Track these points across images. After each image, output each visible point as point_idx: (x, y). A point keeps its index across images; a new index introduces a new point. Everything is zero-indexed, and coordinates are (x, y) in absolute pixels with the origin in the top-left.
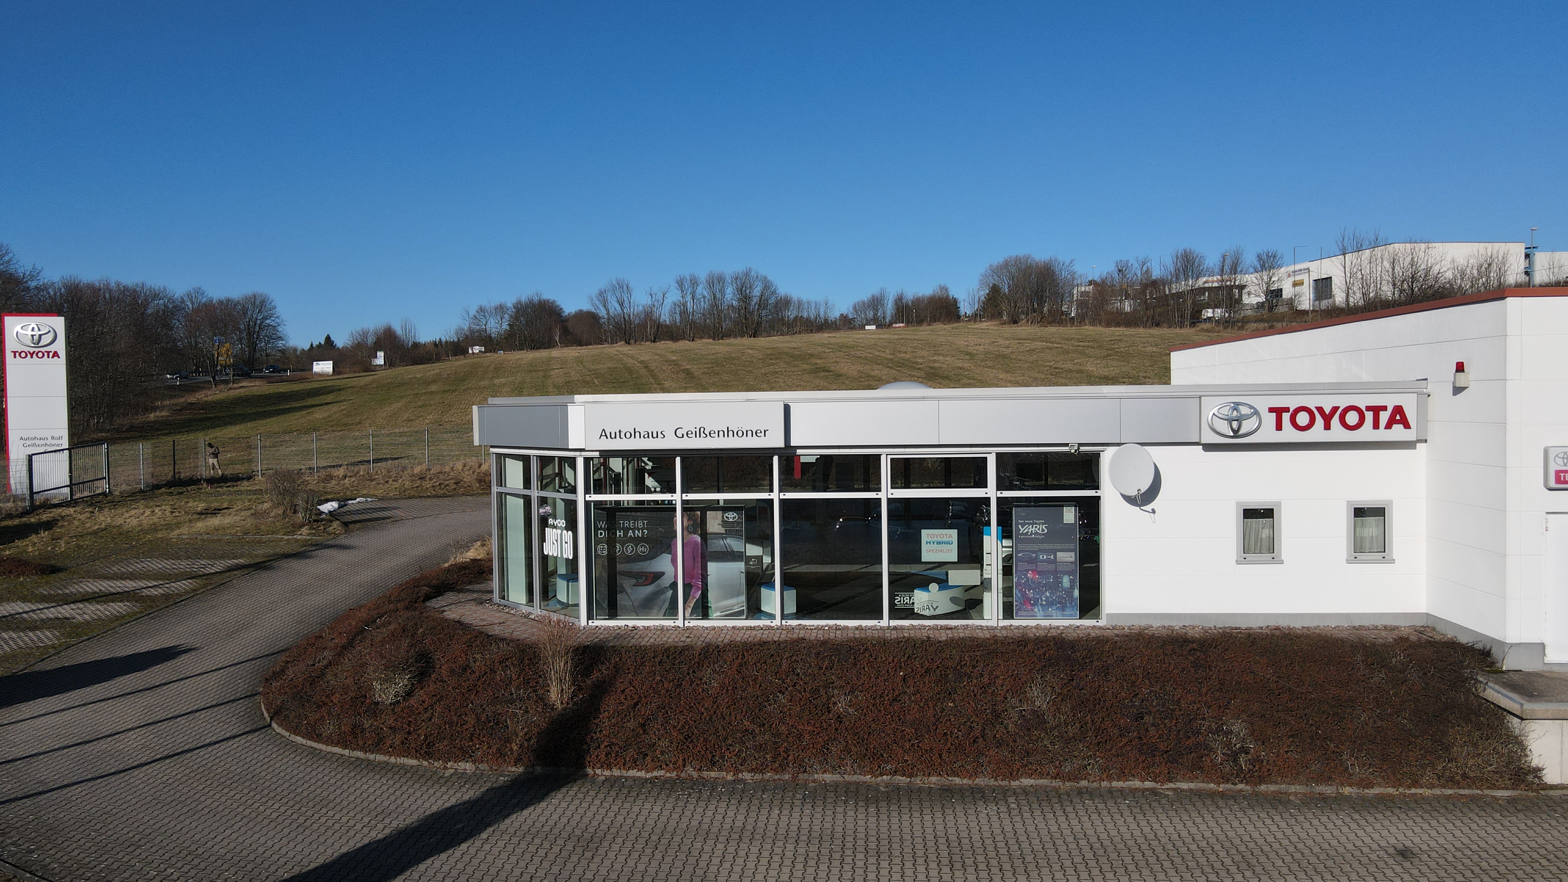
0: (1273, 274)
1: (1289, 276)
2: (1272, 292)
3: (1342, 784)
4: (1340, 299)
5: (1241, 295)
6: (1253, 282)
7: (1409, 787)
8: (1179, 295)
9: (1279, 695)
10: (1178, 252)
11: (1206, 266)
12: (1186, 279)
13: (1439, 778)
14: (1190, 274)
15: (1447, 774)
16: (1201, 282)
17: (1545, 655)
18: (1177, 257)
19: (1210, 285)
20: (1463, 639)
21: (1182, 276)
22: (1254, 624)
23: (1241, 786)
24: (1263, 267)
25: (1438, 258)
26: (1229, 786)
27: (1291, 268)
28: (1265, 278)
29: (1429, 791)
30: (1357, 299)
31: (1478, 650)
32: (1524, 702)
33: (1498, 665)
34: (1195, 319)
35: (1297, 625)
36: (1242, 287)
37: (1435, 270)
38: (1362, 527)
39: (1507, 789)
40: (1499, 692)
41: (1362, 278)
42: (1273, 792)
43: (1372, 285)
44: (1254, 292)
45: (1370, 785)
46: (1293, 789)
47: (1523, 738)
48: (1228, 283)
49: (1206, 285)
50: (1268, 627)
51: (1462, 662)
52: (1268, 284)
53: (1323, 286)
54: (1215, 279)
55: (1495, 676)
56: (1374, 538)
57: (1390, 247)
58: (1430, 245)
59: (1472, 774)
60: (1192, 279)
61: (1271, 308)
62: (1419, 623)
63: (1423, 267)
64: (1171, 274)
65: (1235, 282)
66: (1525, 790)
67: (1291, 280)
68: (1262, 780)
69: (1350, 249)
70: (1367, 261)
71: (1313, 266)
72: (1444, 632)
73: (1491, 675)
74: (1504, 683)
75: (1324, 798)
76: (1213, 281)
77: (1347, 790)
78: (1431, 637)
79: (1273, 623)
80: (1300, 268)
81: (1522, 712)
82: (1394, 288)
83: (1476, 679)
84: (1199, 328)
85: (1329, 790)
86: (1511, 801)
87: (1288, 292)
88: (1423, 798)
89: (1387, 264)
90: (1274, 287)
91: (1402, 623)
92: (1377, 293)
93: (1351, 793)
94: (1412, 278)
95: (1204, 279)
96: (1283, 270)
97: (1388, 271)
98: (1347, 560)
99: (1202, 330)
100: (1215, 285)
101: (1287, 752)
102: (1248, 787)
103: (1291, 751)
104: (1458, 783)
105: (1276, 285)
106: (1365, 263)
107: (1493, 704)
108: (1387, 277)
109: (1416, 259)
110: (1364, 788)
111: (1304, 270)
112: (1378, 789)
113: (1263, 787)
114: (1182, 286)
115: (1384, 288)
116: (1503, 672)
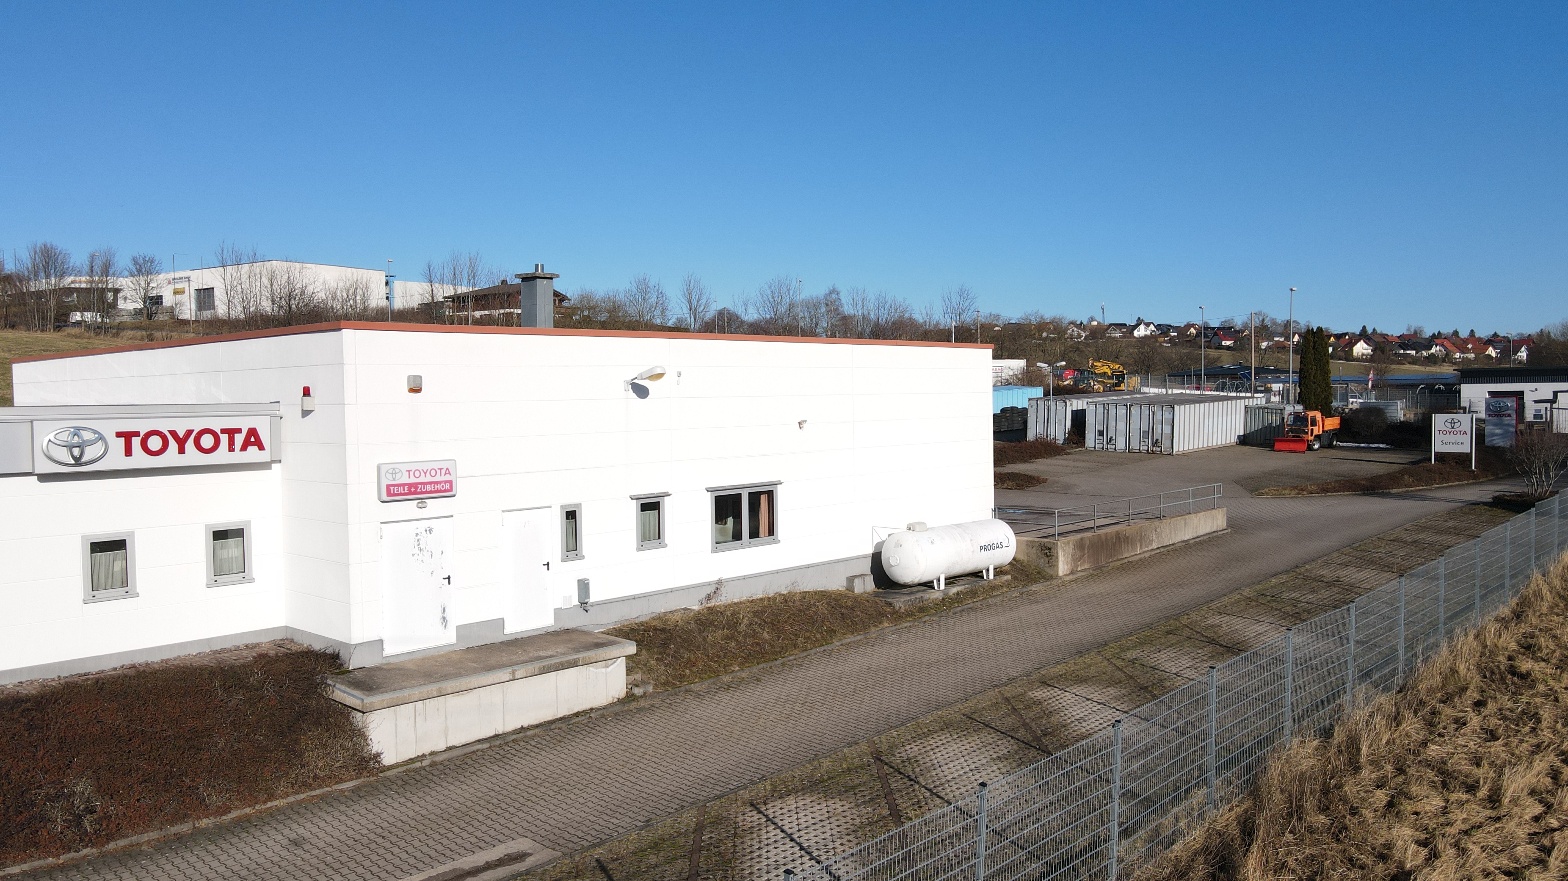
0: (151, 280)
1: (169, 283)
2: (152, 298)
3: (199, 818)
4: (222, 312)
5: (116, 299)
6: (129, 287)
7: (265, 802)
8: (39, 294)
9: (130, 740)
10: (36, 246)
11: (71, 265)
12: (48, 276)
13: (293, 786)
14: (52, 271)
15: (300, 779)
16: (67, 281)
17: (383, 649)
18: (35, 253)
19: (77, 285)
20: (317, 646)
21: (42, 274)
22: (107, 666)
23: (85, 851)
24: (139, 271)
25: (312, 279)
26: (72, 855)
27: (171, 276)
28: (143, 284)
29: (284, 801)
30: (238, 312)
31: (329, 654)
32: (363, 697)
33: (346, 666)
34: (61, 321)
35: (156, 658)
36: (116, 291)
37: (310, 289)
38: (221, 549)
39: (353, 779)
40: (345, 692)
41: (242, 292)
42: (122, 848)
43: (252, 300)
44: (130, 297)
45: (228, 810)
46: (145, 837)
47: (365, 730)
48: (100, 286)
49: (73, 286)
50: (122, 667)
51: (315, 669)
52: (146, 290)
53: (205, 296)
54: (83, 279)
55: (342, 676)
56: (234, 559)
57: (268, 264)
58: (305, 265)
59: (322, 774)
60: (56, 276)
61: (150, 316)
62: (279, 637)
63: (299, 285)
64: (28, 268)
65: (107, 285)
66: (367, 777)
67: (171, 288)
68: (110, 838)
69: (229, 262)
70: (247, 276)
71: (193, 275)
72: (301, 642)
73: (339, 676)
74: (349, 682)
75: (179, 838)
76: (82, 282)
77: (204, 823)
78: (289, 649)
79: (128, 662)
80: (181, 276)
81: (363, 706)
82: (273, 304)
83: (326, 683)
84: (65, 333)
85: (184, 828)
86: (356, 790)
87: (168, 300)
88: (278, 809)
89: (265, 281)
90: (153, 293)
91: (263, 639)
92: (256, 308)
93: (208, 824)
94: (290, 295)
95: (72, 278)
96: (161, 276)
97: (266, 287)
98: (207, 585)
99: (69, 335)
100: (84, 286)
101: (138, 800)
102: (94, 850)
103: (144, 797)
104: (310, 785)
105: (155, 292)
106: (244, 278)
107: (341, 703)
108: (266, 293)
109: (292, 278)
110: (221, 815)
111: (185, 278)
112: (235, 813)
113: (112, 846)
114: (42, 284)
115: (263, 304)
116: (349, 672)
